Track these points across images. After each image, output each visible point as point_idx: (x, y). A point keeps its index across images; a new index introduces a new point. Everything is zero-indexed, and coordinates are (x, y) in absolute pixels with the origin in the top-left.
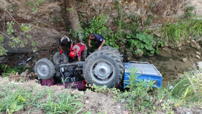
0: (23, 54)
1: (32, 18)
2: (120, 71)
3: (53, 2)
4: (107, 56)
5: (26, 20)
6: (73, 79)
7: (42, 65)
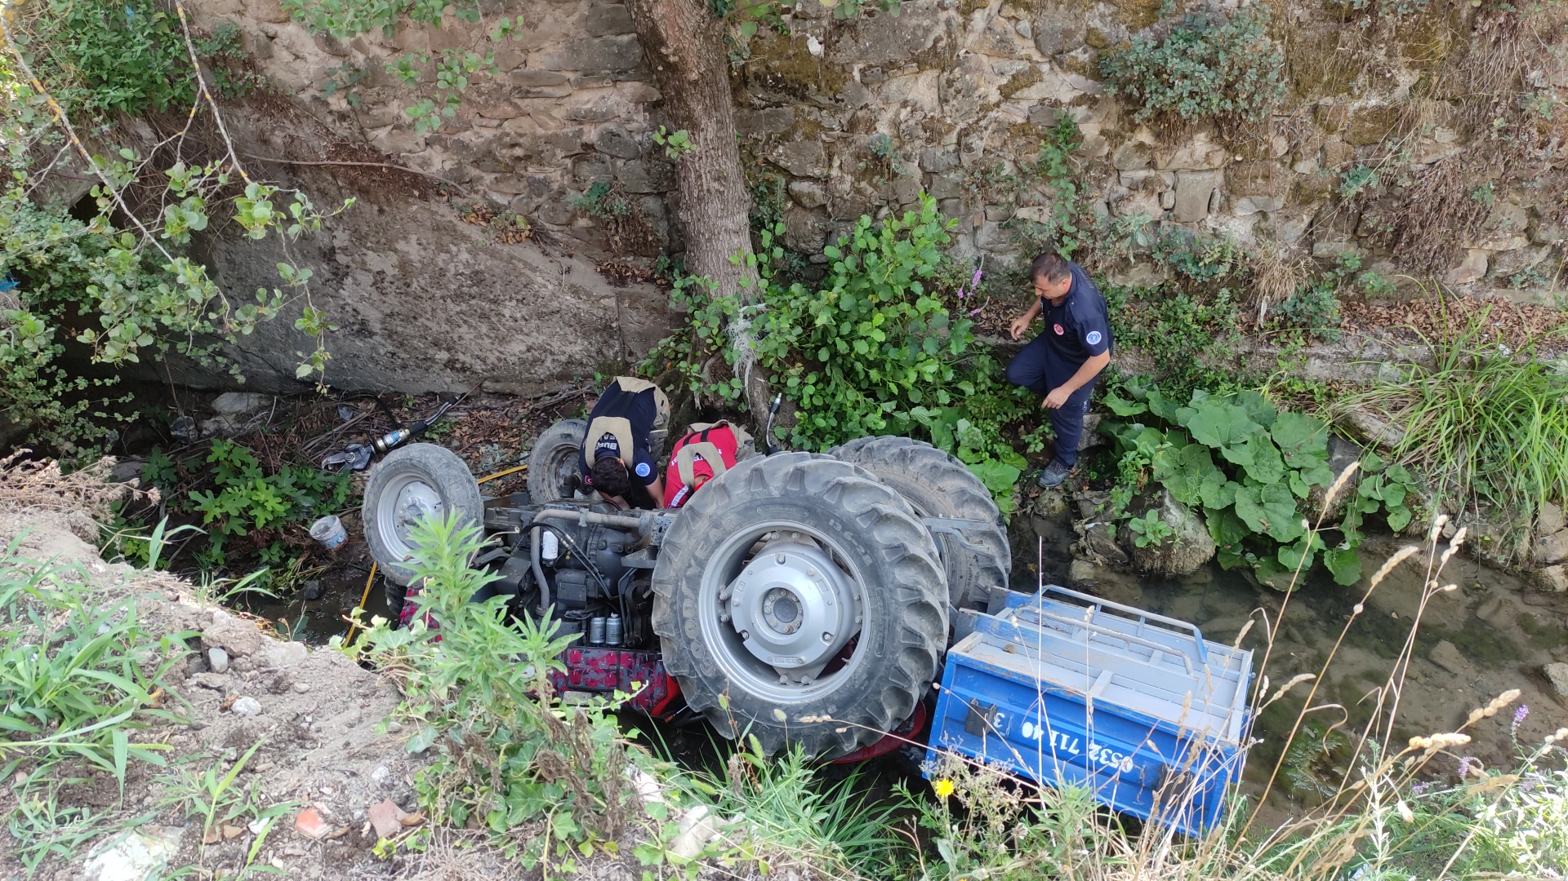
0: (368, 395)
1: (458, 175)
2: (911, 633)
3: (608, 82)
4: (830, 500)
5: (415, 176)
6: (605, 627)
7: (411, 487)
